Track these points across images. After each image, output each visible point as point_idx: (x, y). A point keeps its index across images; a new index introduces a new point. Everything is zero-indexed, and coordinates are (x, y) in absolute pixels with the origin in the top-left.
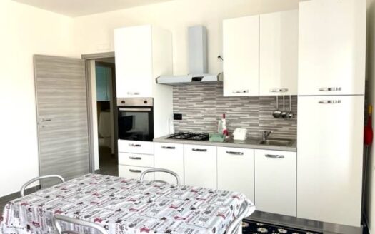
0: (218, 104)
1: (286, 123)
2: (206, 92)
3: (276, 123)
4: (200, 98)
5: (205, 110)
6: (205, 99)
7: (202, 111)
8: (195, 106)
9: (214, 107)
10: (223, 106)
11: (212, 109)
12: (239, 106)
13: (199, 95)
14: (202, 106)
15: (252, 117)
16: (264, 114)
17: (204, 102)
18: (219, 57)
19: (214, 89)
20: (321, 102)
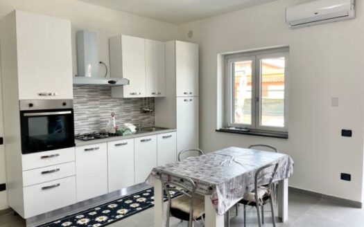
0: (101, 104)
1: (147, 116)
2: (91, 93)
3: (142, 117)
4: (85, 99)
5: (89, 111)
6: (90, 101)
7: (87, 112)
8: (80, 107)
9: (98, 107)
10: (105, 106)
11: (96, 109)
12: (118, 106)
13: (83, 97)
14: (86, 107)
15: (127, 114)
16: (135, 111)
17: (89, 103)
18: (100, 63)
19: (97, 91)
20: (185, 100)
